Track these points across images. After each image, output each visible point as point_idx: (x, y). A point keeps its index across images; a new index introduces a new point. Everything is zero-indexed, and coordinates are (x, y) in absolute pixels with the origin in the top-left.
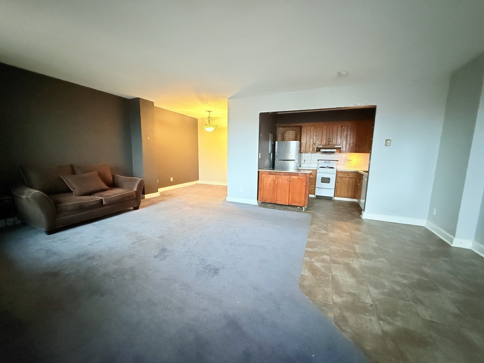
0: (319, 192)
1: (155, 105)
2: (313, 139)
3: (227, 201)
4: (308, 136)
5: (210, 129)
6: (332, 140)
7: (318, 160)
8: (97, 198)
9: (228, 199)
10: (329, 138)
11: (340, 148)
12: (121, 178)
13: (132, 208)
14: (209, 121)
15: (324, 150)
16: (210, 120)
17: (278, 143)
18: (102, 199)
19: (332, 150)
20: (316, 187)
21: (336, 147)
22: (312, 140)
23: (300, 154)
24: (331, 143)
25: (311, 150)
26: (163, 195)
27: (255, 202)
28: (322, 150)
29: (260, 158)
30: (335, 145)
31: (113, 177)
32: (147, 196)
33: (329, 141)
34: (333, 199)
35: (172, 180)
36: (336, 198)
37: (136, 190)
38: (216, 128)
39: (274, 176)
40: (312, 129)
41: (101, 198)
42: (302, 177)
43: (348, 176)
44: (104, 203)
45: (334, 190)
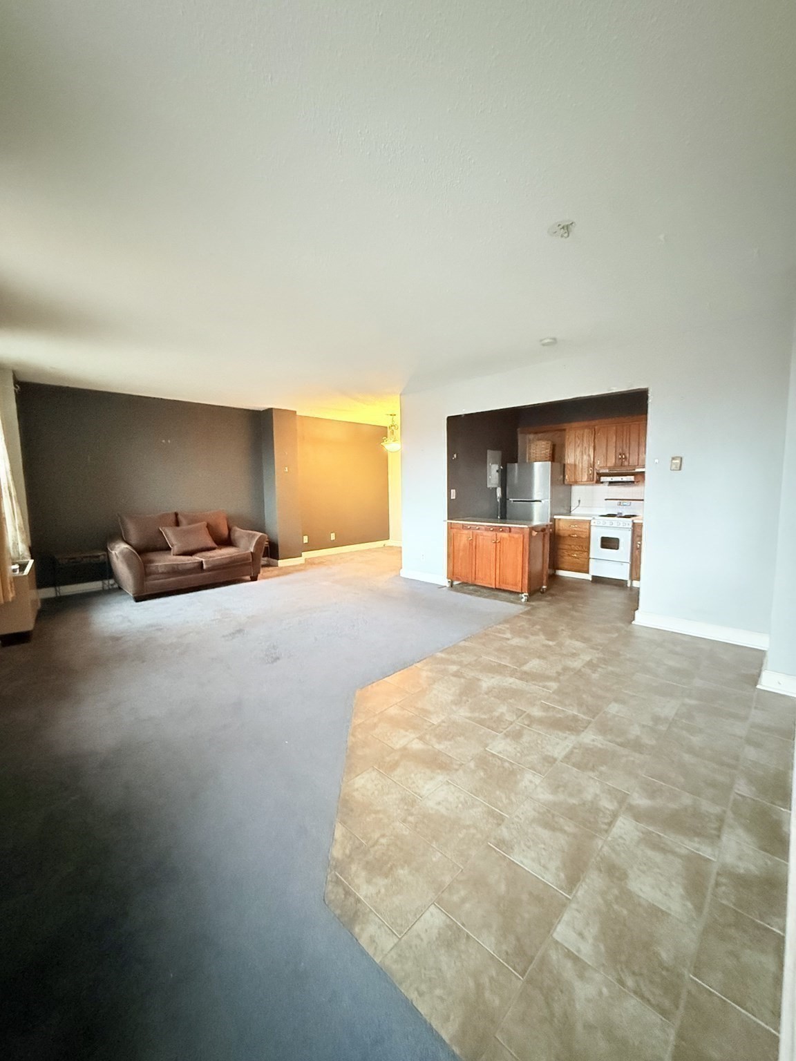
0: (596, 569)
1: (298, 416)
2: (589, 456)
3: (401, 576)
4: (578, 450)
5: (392, 447)
6: (628, 455)
7: (606, 500)
8: (197, 558)
9: (404, 574)
10: (621, 450)
12: (238, 532)
13: (248, 578)
14: (392, 432)
15: (609, 479)
16: (394, 430)
17: (518, 466)
18: (202, 562)
19: (625, 479)
20: (591, 556)
21: (637, 470)
22: (585, 457)
23: (562, 488)
24: (626, 463)
25: (587, 478)
26: (310, 563)
28: (603, 479)
29: (453, 497)
30: (635, 467)
31: (230, 530)
32: (281, 563)
33: (622, 458)
34: (629, 585)
35: (333, 537)
36: (635, 584)
37: (252, 551)
39: (471, 532)
40: (585, 434)
41: (201, 559)
42: (516, 536)
44: (205, 567)
45: (628, 565)
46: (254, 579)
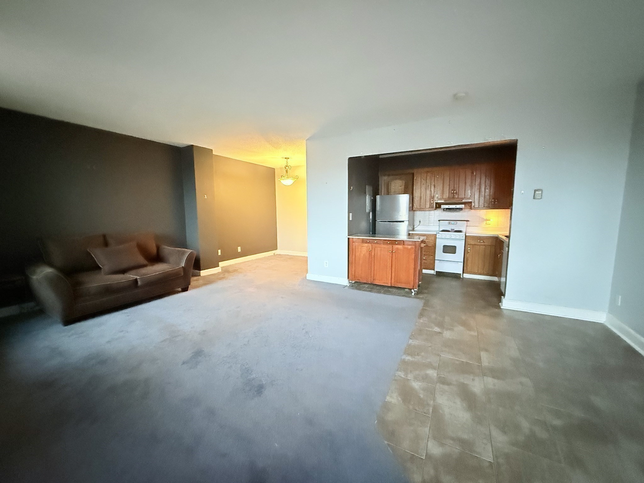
0: (440, 267)
1: (214, 153)
2: (431, 191)
3: (307, 278)
4: (423, 187)
5: (287, 182)
6: (457, 191)
7: (439, 221)
8: (131, 276)
9: (310, 277)
10: (453, 188)
11: (471, 202)
12: (167, 249)
13: (180, 289)
14: (287, 171)
15: (447, 206)
16: (288, 169)
17: (381, 199)
18: (136, 280)
19: (458, 206)
20: (436, 259)
21: (463, 201)
22: (428, 192)
23: (412, 212)
24: (456, 196)
25: (428, 206)
26: (226, 271)
27: (345, 282)
28: (443, 206)
29: (351, 219)
30: (463, 199)
31: (158, 248)
32: (203, 273)
33: (454, 193)
34: (461, 277)
35: (239, 249)
36: (466, 276)
37: (183, 266)
38: (296, 180)
39: (370, 245)
40: (428, 178)
41: (136, 277)
42: (409, 247)
43: (483, 244)
44: (139, 283)
45: (462, 263)
46: (185, 289)
